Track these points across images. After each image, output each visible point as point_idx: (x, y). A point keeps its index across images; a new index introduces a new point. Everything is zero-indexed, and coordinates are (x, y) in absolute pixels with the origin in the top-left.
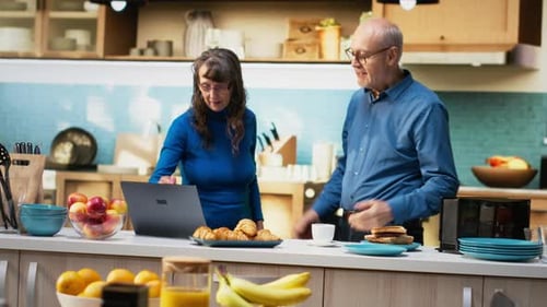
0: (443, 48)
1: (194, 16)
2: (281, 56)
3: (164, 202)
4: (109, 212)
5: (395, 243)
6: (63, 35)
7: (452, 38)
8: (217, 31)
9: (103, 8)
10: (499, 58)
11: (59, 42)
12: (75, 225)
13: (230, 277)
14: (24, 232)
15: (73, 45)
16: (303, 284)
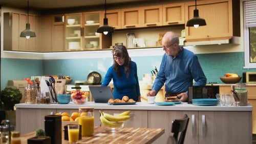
0: (209, 39)
1: (129, 35)
2: (157, 45)
3: (101, 92)
4: (83, 96)
5: (173, 102)
6: (89, 43)
7: (211, 36)
8: (136, 39)
9: (101, 34)
10: (227, 42)
11: (88, 45)
12: (73, 100)
13: (103, 113)
14: (59, 103)
15: (93, 46)
16: (128, 114)
